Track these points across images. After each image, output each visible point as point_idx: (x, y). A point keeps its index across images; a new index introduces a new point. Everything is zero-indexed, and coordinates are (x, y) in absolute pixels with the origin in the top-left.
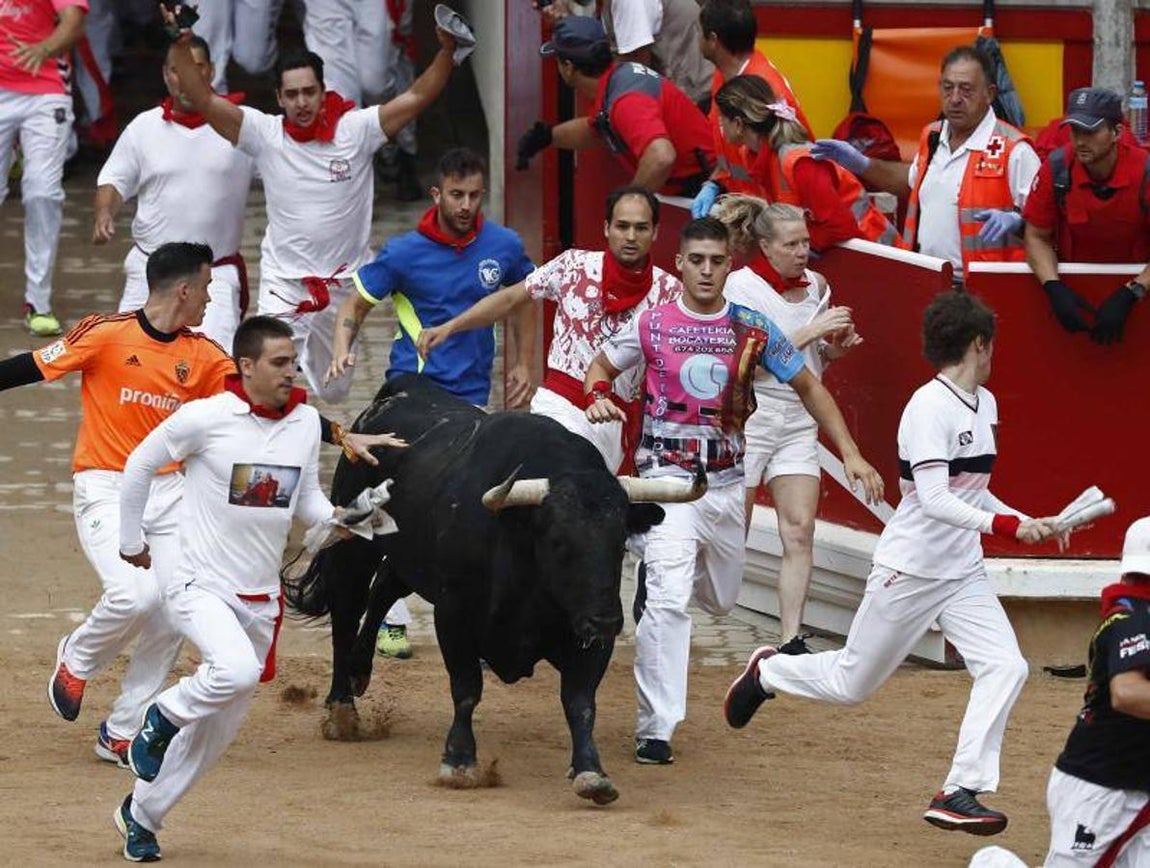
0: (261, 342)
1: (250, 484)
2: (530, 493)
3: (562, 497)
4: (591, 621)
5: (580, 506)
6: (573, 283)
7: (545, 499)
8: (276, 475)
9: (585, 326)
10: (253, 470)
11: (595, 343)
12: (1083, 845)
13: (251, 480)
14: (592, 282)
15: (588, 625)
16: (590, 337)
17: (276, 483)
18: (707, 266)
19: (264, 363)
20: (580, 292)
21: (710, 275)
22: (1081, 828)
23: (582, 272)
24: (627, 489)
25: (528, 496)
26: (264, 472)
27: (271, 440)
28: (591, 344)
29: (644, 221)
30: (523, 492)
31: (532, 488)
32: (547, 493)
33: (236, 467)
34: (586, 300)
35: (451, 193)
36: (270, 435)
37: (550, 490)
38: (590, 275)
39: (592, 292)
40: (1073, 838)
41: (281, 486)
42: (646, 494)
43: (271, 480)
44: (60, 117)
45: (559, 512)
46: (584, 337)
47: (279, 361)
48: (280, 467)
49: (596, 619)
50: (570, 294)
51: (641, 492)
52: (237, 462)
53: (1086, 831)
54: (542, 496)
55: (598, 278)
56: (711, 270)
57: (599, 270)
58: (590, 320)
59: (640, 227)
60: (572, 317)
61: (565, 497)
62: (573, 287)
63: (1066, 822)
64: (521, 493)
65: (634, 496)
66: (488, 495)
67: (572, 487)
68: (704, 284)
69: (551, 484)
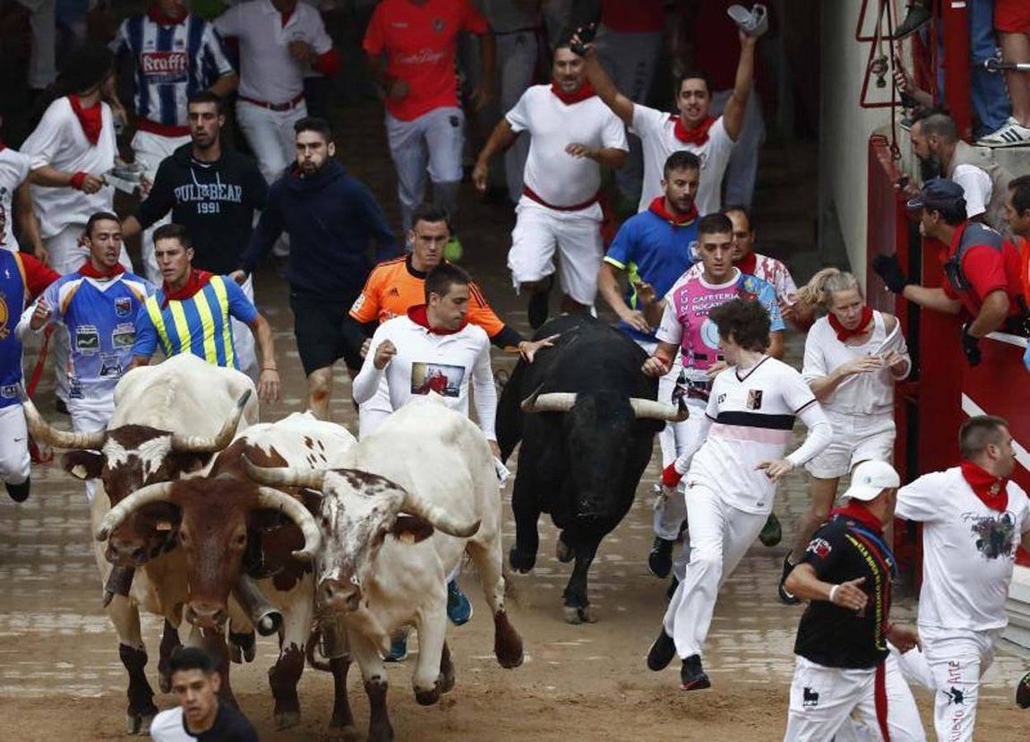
0: (449, 285)
1: (426, 378)
2: (561, 403)
3: (582, 409)
5: (595, 417)
7: (572, 408)
8: (445, 372)
10: (428, 367)
12: (810, 702)
13: (426, 376)
17: (446, 378)
19: (448, 299)
22: (807, 691)
24: (636, 408)
25: (559, 405)
26: (436, 370)
27: (440, 346)
30: (558, 402)
31: (566, 399)
32: (573, 404)
33: (415, 364)
35: (676, 182)
36: (440, 343)
37: (576, 402)
40: (802, 698)
41: (449, 380)
42: (650, 413)
43: (441, 376)
44: (454, 122)
45: (579, 420)
47: (458, 301)
48: (448, 366)
51: (645, 411)
52: (416, 361)
53: (812, 692)
54: (570, 406)
56: (722, 255)
63: (798, 687)
64: (554, 403)
65: (640, 413)
66: (523, 403)
67: (591, 401)
68: (717, 265)
69: (578, 398)
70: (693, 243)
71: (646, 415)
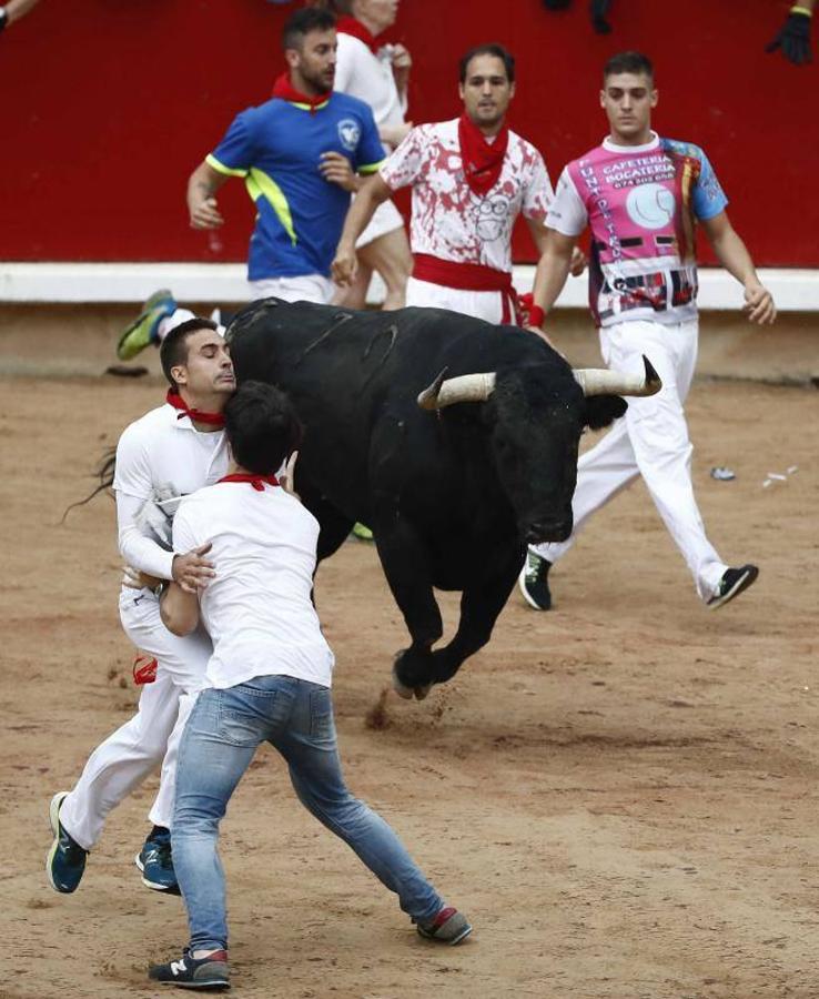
2: (474, 390)
3: (506, 394)
4: (533, 528)
5: (526, 404)
6: (432, 158)
7: (490, 395)
9: (455, 198)
11: (466, 214)
14: (452, 153)
15: (531, 533)
16: (461, 208)
18: (627, 99)
20: (442, 164)
21: (630, 110)
23: (438, 145)
24: (582, 382)
25: (471, 393)
28: (462, 216)
29: (499, 75)
30: (467, 389)
31: (478, 383)
32: (493, 390)
34: (450, 172)
35: (316, 49)
37: (495, 386)
38: (447, 147)
39: (455, 162)
42: (604, 387)
45: (503, 410)
46: (454, 209)
49: (538, 526)
50: (432, 169)
51: (600, 386)
54: (487, 393)
55: (457, 148)
56: (630, 103)
57: (456, 140)
58: (458, 191)
59: (495, 81)
60: (438, 193)
61: (509, 394)
62: (433, 163)
64: (464, 391)
65: (591, 390)
66: (421, 397)
67: (516, 381)
68: (624, 118)
69: (498, 379)
70: (341, 124)
71: (599, 391)
